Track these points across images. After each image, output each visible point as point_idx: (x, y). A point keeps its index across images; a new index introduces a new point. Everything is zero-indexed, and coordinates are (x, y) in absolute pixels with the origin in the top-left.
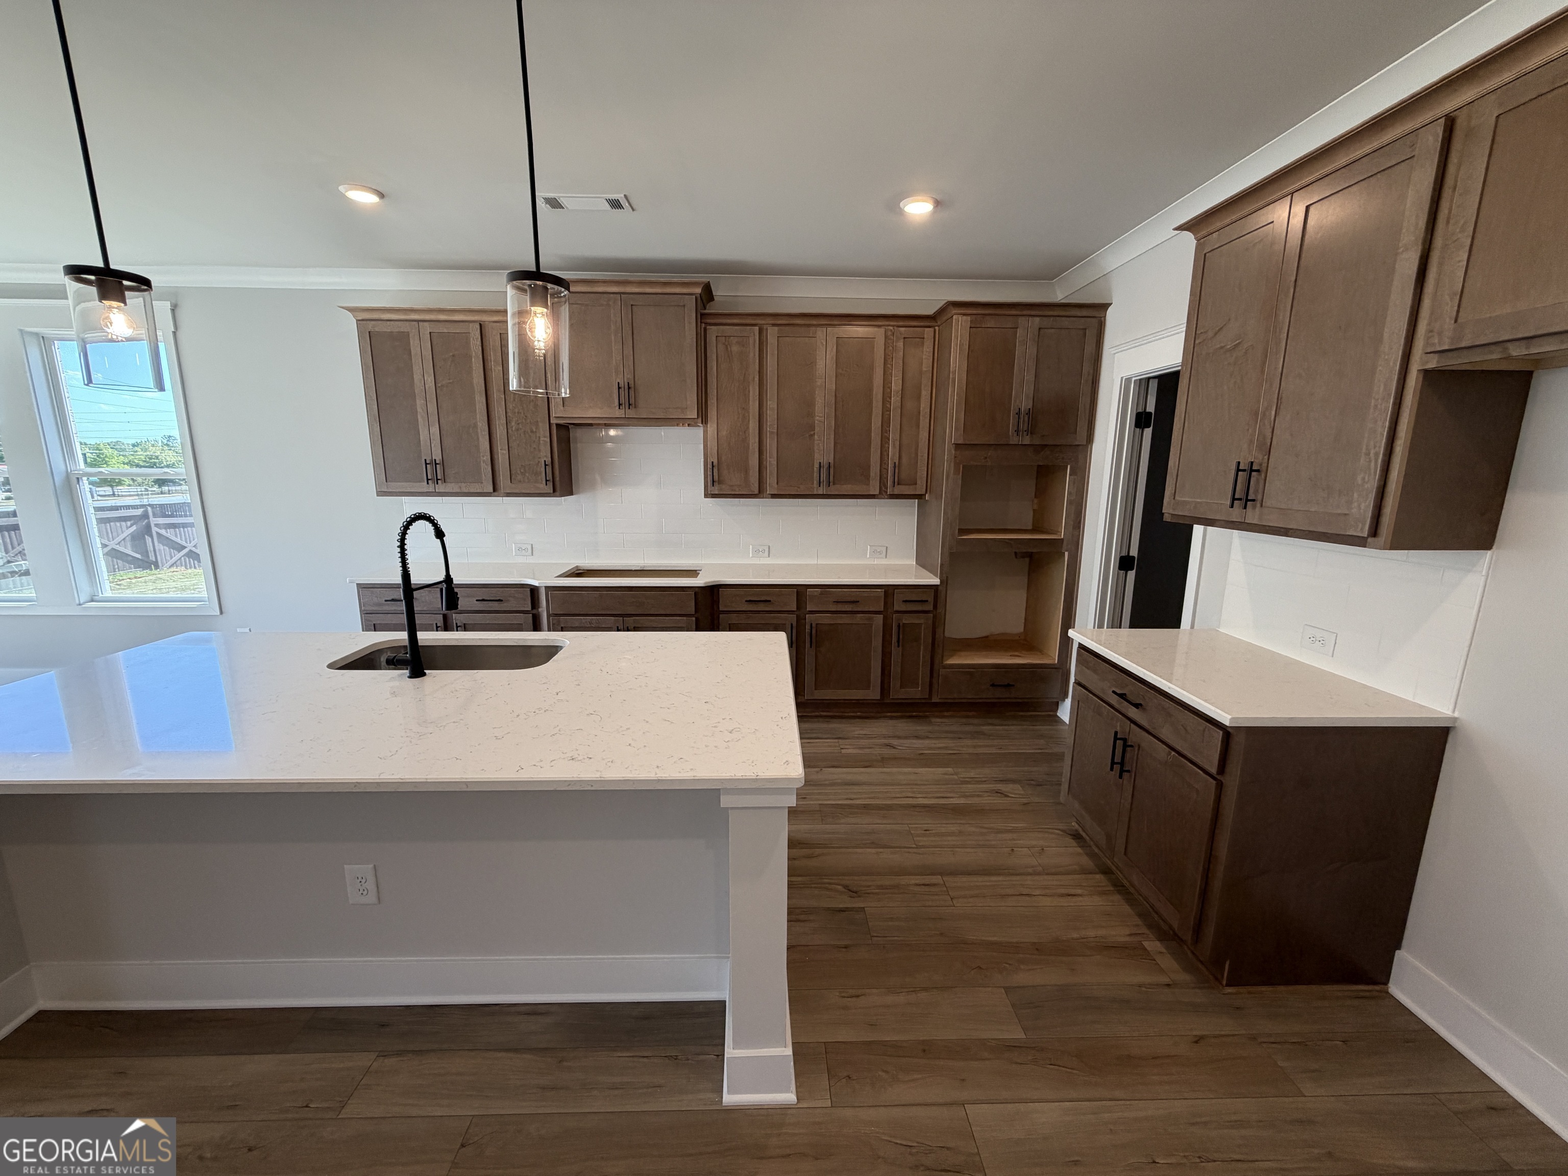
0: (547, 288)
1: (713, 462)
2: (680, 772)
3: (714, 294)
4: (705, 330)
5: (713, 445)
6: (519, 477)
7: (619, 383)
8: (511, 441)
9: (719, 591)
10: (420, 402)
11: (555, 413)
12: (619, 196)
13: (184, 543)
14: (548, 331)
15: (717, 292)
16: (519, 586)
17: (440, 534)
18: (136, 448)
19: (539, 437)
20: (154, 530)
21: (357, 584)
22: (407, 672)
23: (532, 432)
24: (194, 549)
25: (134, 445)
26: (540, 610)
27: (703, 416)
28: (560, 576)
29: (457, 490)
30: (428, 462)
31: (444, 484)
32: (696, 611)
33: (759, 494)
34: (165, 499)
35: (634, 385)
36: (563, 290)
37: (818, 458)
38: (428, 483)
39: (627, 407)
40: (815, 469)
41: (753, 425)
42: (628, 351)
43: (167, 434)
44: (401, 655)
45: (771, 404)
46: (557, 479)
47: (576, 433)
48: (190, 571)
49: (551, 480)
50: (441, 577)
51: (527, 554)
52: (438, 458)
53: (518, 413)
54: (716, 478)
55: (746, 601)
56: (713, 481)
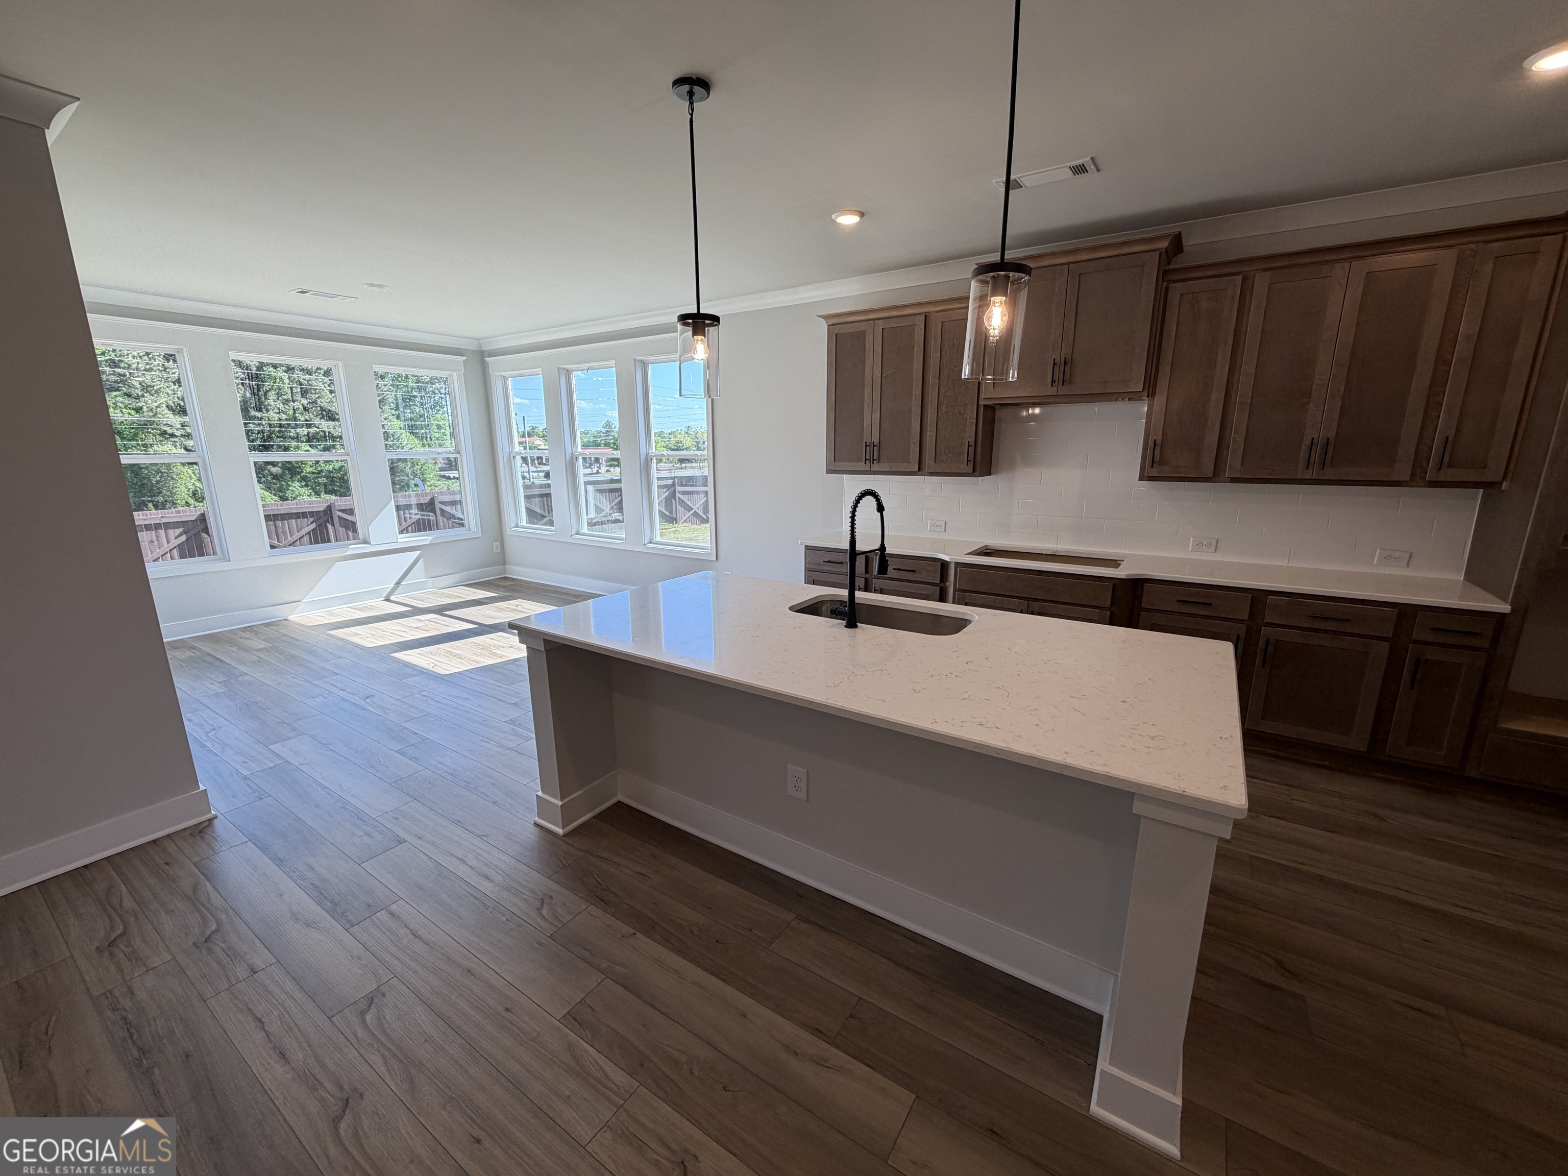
0: (1009, 277)
1: (1155, 441)
2: (1090, 764)
3: (1184, 244)
4: (1167, 289)
5: (1159, 418)
6: (943, 458)
7: (1054, 359)
8: (939, 423)
9: (1144, 585)
10: (867, 391)
11: (985, 394)
12: (1085, 160)
13: (692, 505)
14: (1004, 318)
15: (1189, 242)
16: (931, 560)
17: (881, 508)
18: (670, 436)
19: (966, 419)
20: (678, 495)
21: (805, 546)
22: (844, 622)
23: (960, 413)
24: (697, 510)
25: (670, 434)
26: (947, 584)
27: (1150, 389)
28: (969, 554)
29: (888, 469)
30: (868, 444)
31: (878, 464)
32: (1112, 604)
33: (1215, 476)
34: (687, 473)
35: (1072, 359)
36: (1024, 275)
37: (1311, 433)
38: (865, 463)
39: (1060, 384)
40: (1303, 447)
41: (1217, 396)
42: (1070, 324)
43: (688, 425)
44: (841, 608)
45: (1248, 368)
46: (978, 458)
47: (1001, 414)
48: (694, 526)
49: (972, 461)
50: (877, 545)
51: (940, 530)
52: (876, 441)
53: (949, 396)
54: (1157, 458)
55: (1178, 601)
56: (1153, 462)
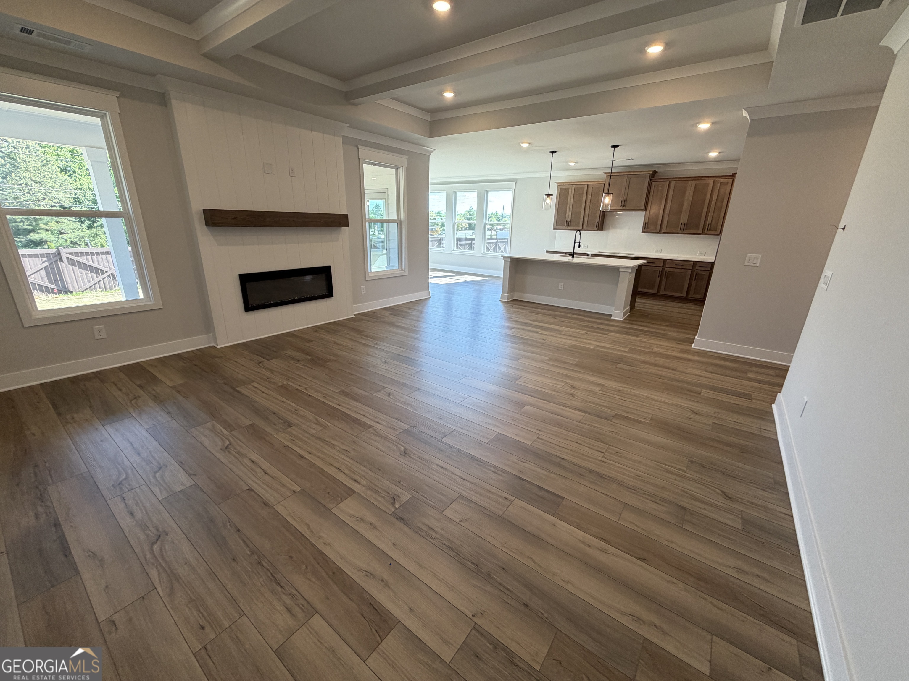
1: (646, 222)
4: (651, 183)
5: (647, 216)
6: (590, 226)
7: (622, 200)
8: (589, 216)
10: (568, 206)
15: (657, 172)
19: (596, 216)
23: (595, 213)
27: (645, 209)
30: (567, 221)
31: (570, 227)
33: (660, 232)
35: (627, 200)
37: (681, 221)
38: (565, 228)
39: (624, 206)
40: (680, 225)
41: (661, 212)
42: (627, 191)
45: (669, 204)
46: (599, 226)
47: (607, 214)
52: (569, 219)
53: (593, 208)
56: (645, 228)
